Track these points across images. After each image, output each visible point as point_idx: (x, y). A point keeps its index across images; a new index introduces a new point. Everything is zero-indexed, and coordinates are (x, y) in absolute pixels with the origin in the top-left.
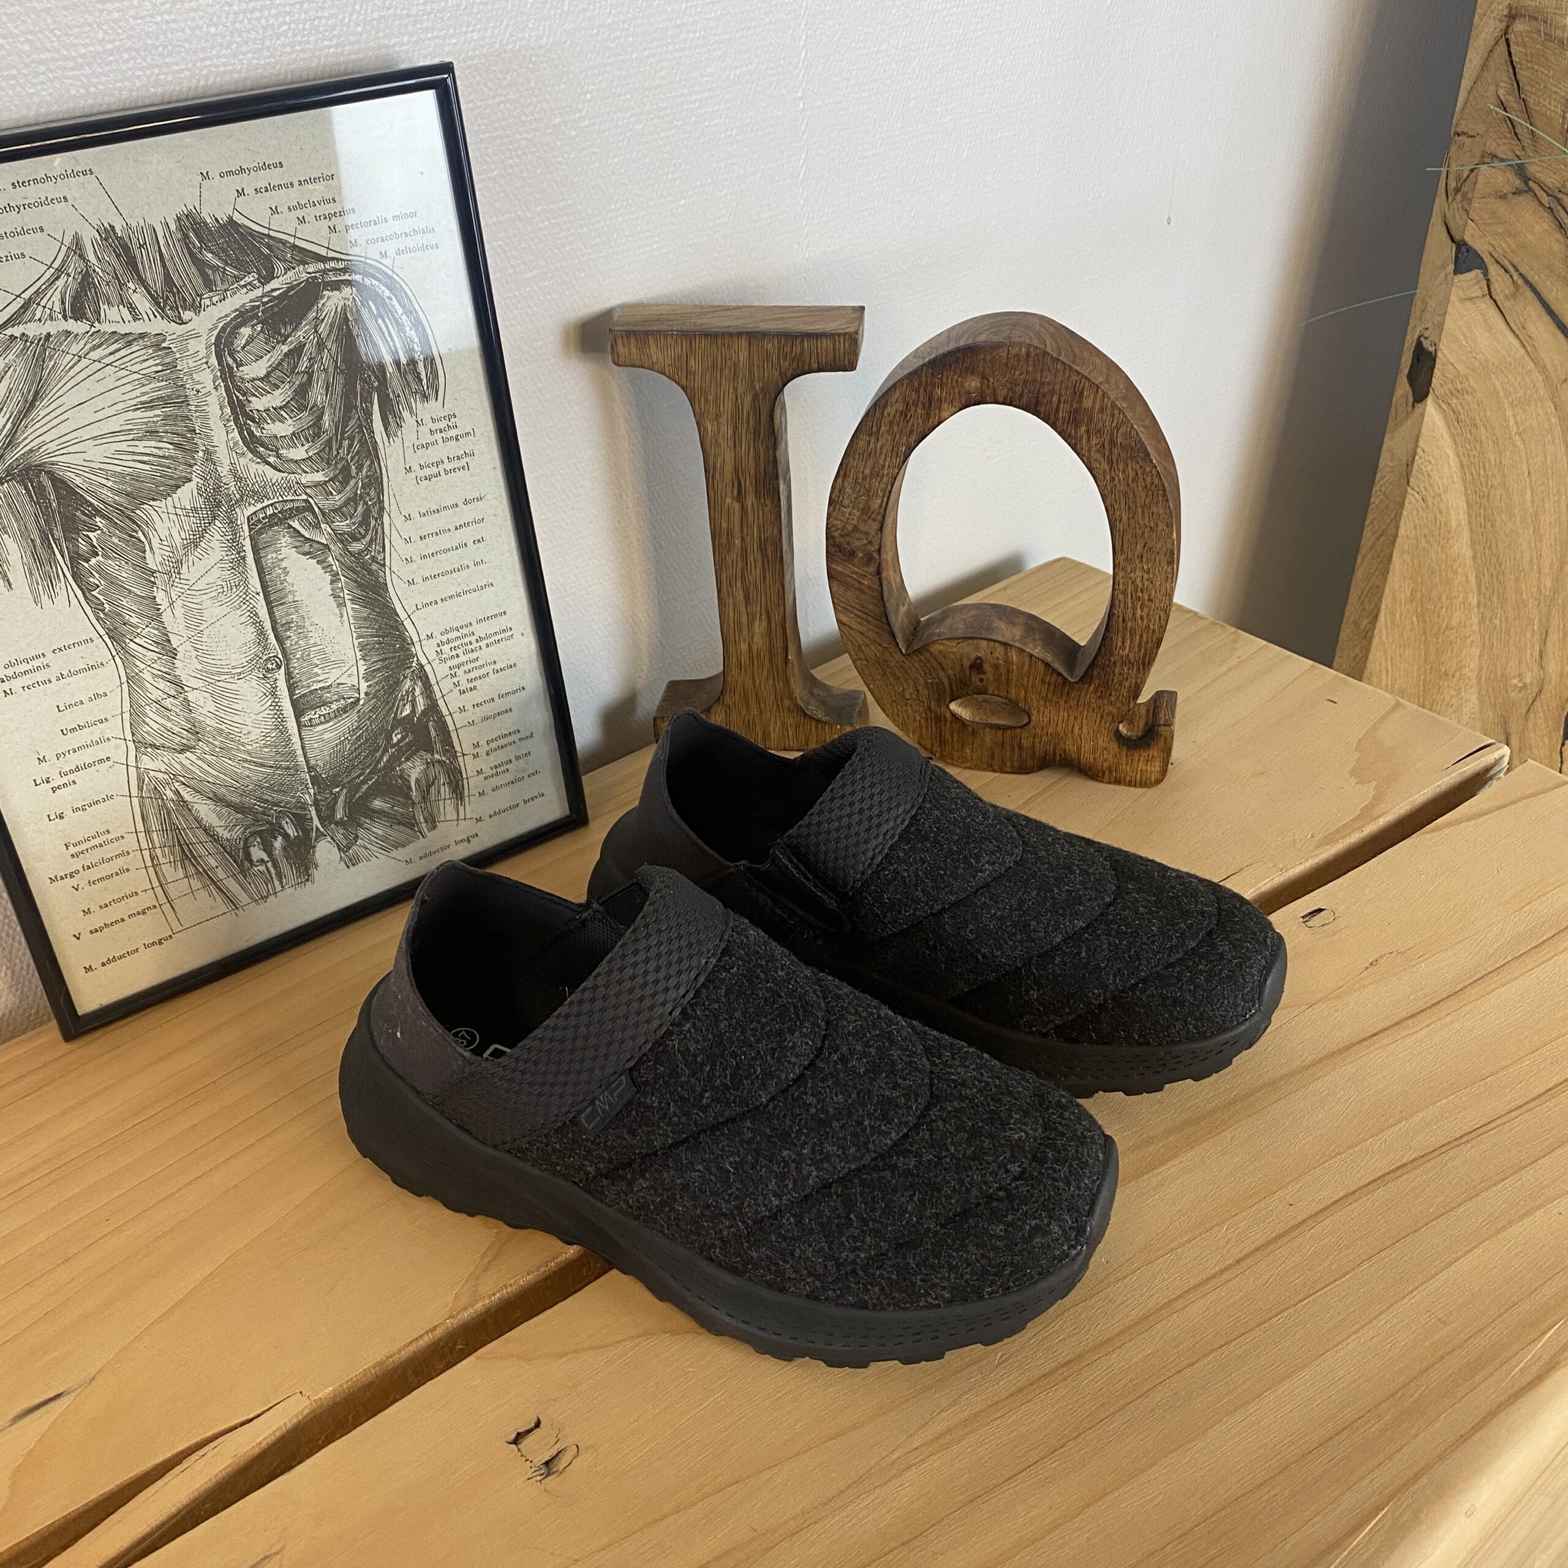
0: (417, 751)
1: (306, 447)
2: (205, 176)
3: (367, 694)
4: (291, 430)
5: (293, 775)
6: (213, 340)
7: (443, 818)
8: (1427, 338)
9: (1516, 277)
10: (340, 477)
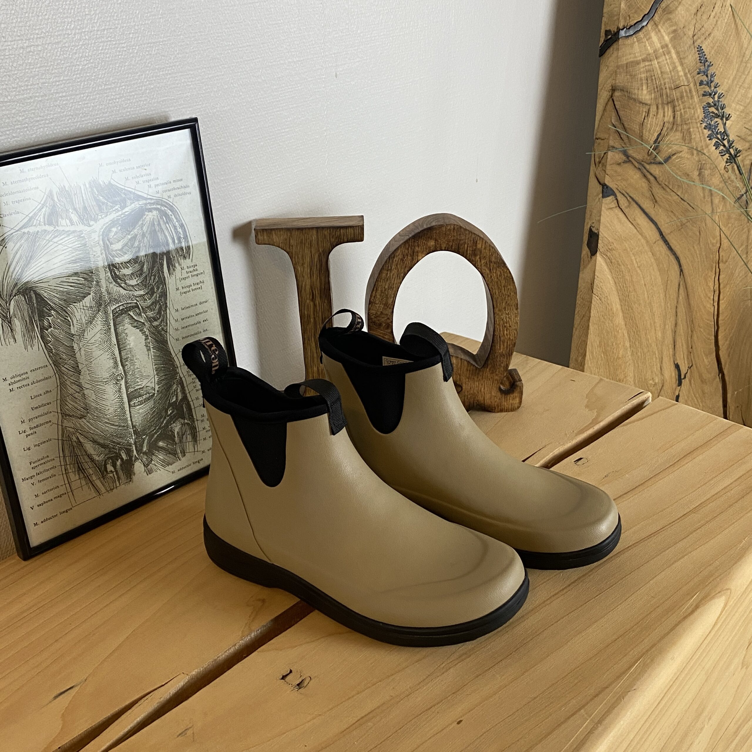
0: (178, 418)
1: (137, 279)
2: (101, 165)
3: (158, 391)
4: (131, 272)
5: (126, 430)
6: (101, 233)
7: (188, 451)
8: (593, 227)
9: (629, 198)
10: (150, 293)
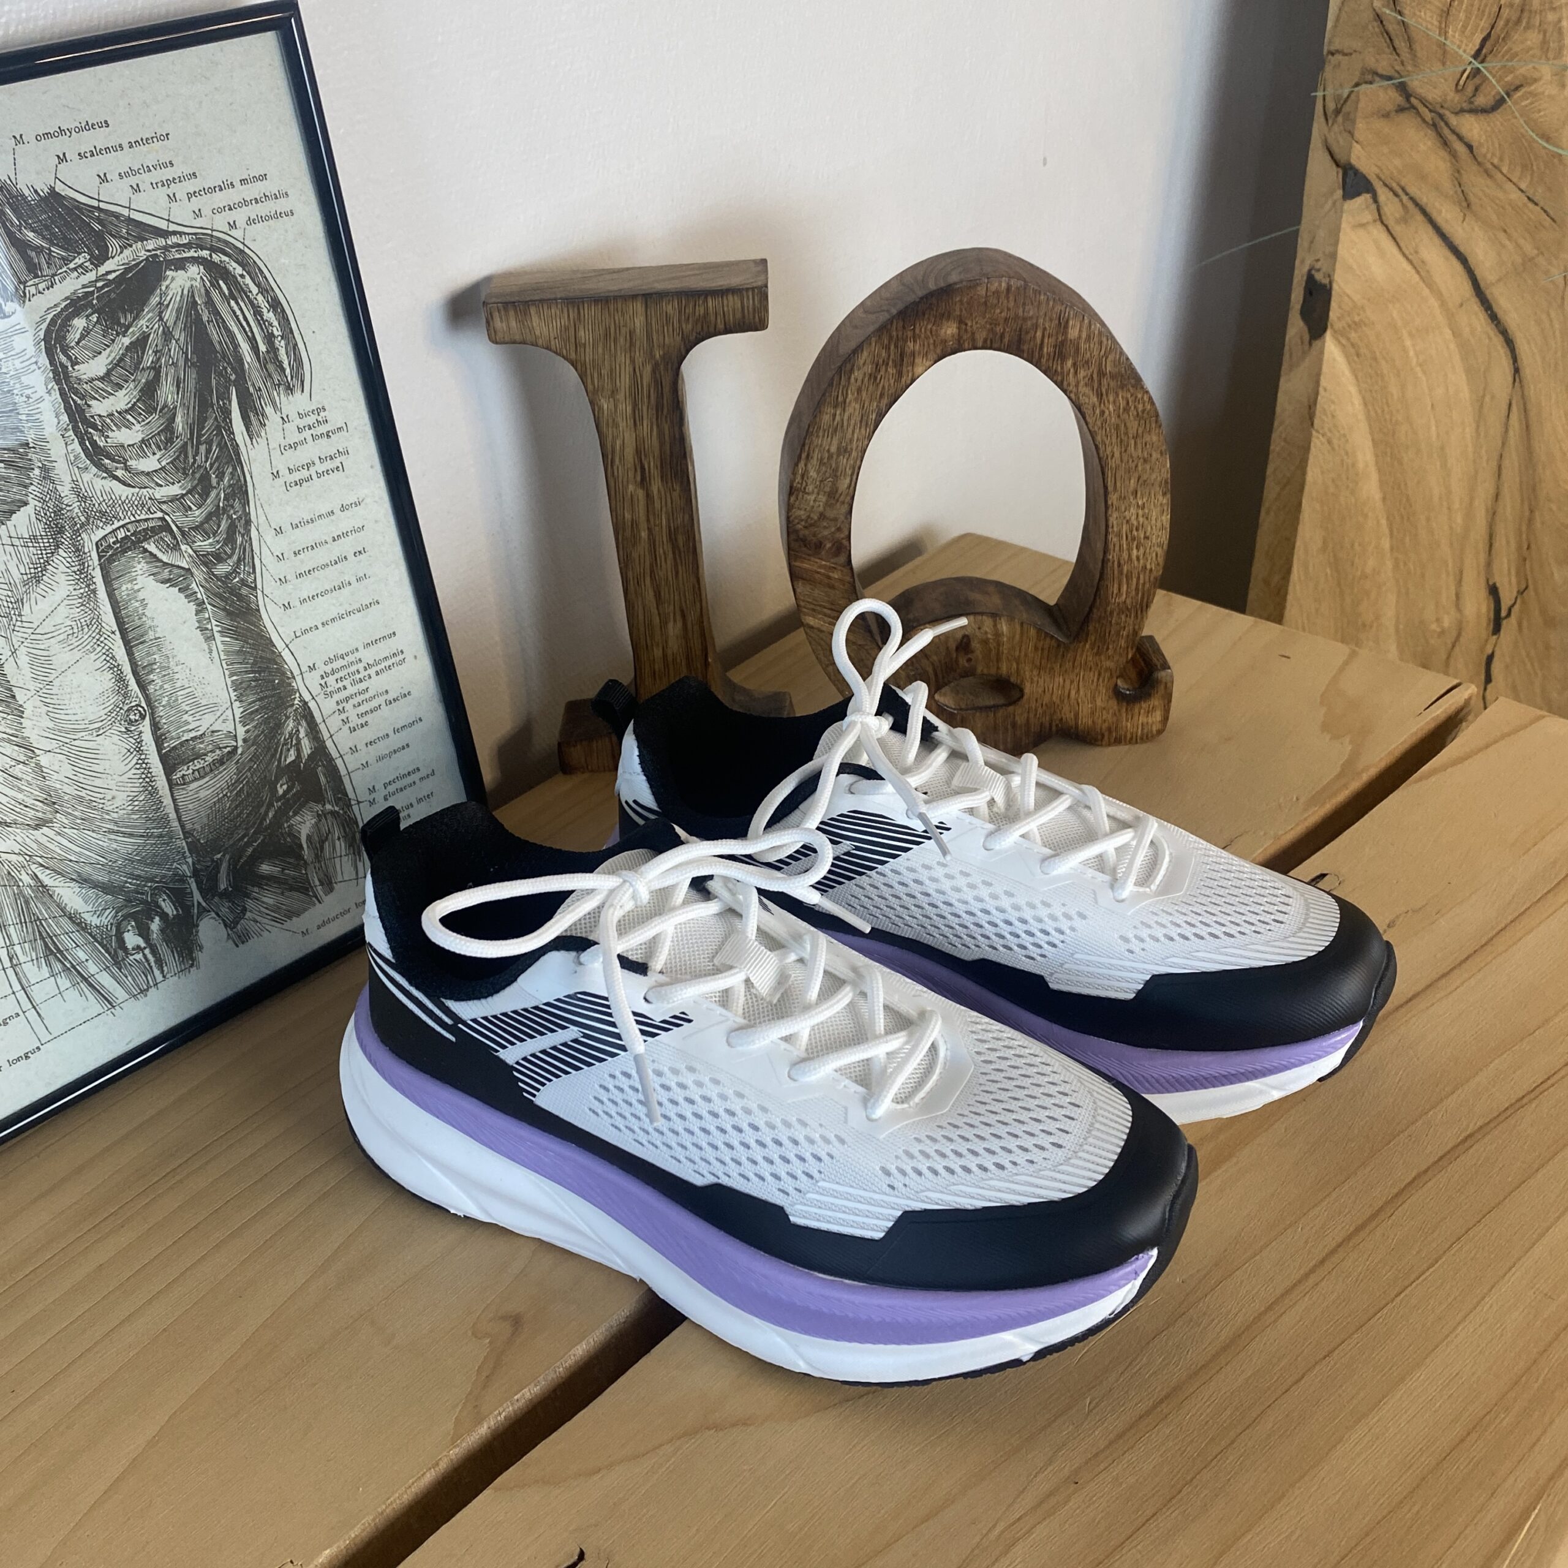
0: (307, 802)
1: (157, 456)
2: (19, 140)
3: (245, 741)
4: (140, 437)
5: (167, 844)
6: (42, 334)
7: (339, 878)
8: (1318, 270)
9: (1405, 198)
10: (199, 489)
